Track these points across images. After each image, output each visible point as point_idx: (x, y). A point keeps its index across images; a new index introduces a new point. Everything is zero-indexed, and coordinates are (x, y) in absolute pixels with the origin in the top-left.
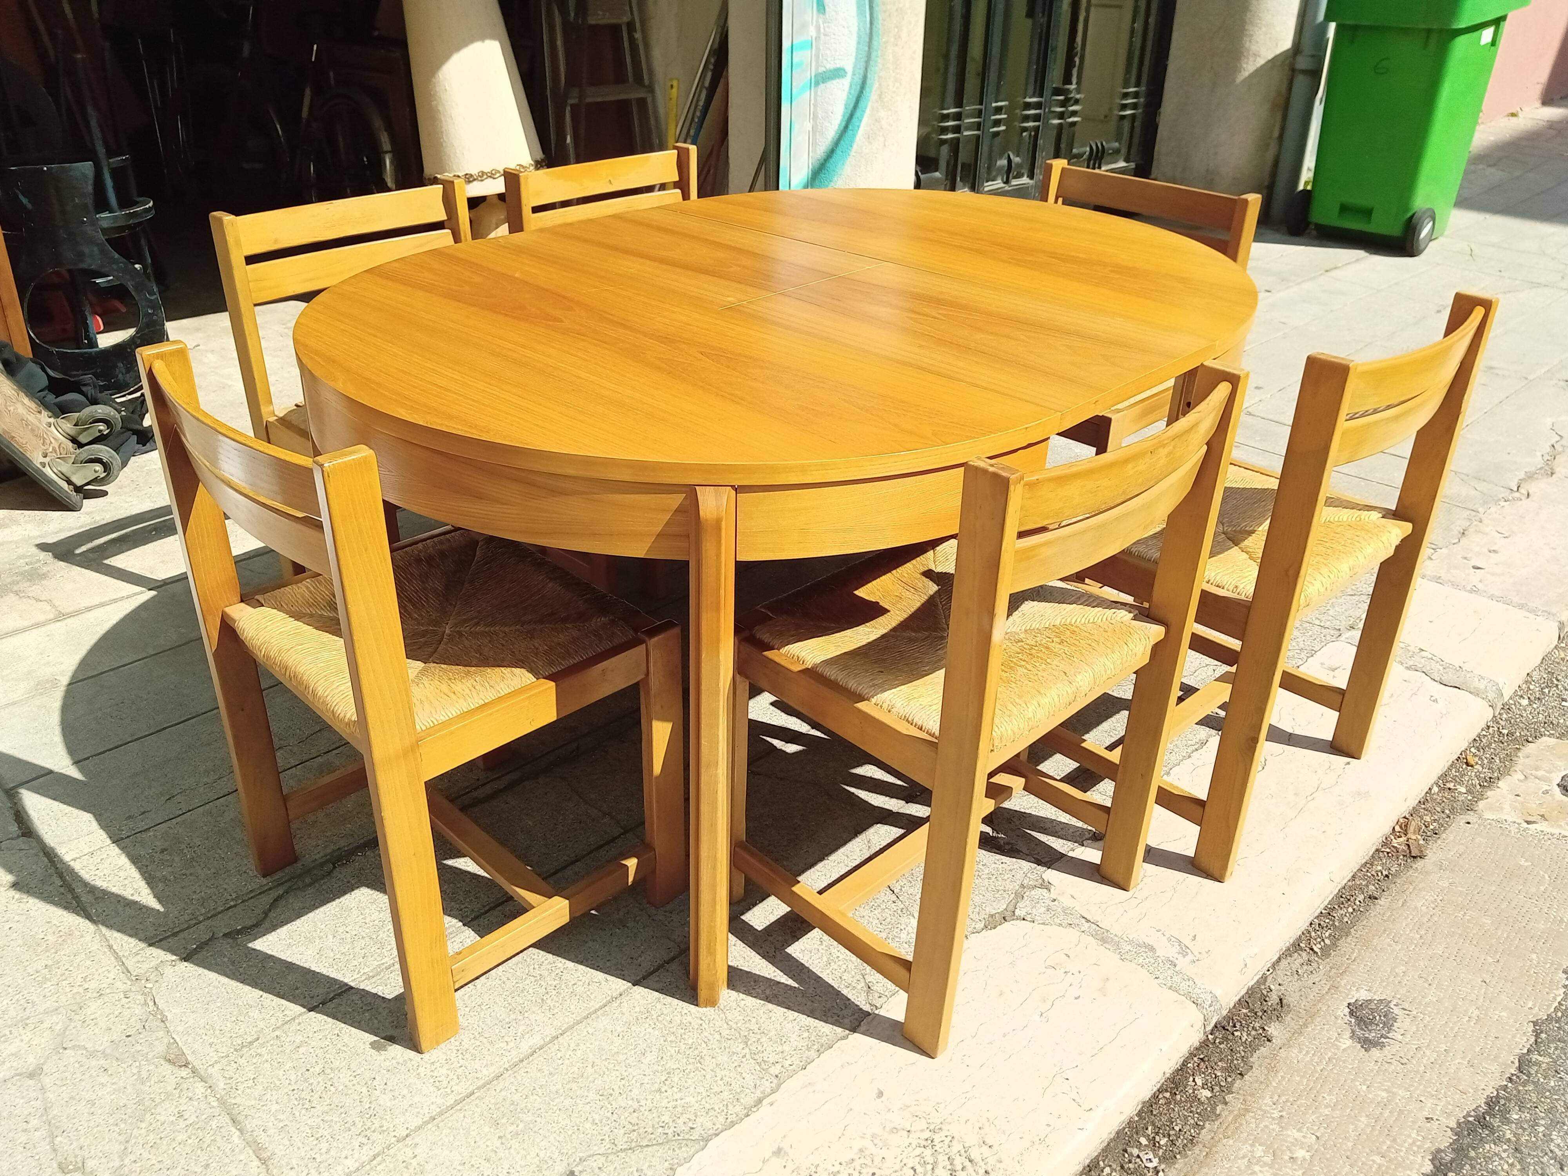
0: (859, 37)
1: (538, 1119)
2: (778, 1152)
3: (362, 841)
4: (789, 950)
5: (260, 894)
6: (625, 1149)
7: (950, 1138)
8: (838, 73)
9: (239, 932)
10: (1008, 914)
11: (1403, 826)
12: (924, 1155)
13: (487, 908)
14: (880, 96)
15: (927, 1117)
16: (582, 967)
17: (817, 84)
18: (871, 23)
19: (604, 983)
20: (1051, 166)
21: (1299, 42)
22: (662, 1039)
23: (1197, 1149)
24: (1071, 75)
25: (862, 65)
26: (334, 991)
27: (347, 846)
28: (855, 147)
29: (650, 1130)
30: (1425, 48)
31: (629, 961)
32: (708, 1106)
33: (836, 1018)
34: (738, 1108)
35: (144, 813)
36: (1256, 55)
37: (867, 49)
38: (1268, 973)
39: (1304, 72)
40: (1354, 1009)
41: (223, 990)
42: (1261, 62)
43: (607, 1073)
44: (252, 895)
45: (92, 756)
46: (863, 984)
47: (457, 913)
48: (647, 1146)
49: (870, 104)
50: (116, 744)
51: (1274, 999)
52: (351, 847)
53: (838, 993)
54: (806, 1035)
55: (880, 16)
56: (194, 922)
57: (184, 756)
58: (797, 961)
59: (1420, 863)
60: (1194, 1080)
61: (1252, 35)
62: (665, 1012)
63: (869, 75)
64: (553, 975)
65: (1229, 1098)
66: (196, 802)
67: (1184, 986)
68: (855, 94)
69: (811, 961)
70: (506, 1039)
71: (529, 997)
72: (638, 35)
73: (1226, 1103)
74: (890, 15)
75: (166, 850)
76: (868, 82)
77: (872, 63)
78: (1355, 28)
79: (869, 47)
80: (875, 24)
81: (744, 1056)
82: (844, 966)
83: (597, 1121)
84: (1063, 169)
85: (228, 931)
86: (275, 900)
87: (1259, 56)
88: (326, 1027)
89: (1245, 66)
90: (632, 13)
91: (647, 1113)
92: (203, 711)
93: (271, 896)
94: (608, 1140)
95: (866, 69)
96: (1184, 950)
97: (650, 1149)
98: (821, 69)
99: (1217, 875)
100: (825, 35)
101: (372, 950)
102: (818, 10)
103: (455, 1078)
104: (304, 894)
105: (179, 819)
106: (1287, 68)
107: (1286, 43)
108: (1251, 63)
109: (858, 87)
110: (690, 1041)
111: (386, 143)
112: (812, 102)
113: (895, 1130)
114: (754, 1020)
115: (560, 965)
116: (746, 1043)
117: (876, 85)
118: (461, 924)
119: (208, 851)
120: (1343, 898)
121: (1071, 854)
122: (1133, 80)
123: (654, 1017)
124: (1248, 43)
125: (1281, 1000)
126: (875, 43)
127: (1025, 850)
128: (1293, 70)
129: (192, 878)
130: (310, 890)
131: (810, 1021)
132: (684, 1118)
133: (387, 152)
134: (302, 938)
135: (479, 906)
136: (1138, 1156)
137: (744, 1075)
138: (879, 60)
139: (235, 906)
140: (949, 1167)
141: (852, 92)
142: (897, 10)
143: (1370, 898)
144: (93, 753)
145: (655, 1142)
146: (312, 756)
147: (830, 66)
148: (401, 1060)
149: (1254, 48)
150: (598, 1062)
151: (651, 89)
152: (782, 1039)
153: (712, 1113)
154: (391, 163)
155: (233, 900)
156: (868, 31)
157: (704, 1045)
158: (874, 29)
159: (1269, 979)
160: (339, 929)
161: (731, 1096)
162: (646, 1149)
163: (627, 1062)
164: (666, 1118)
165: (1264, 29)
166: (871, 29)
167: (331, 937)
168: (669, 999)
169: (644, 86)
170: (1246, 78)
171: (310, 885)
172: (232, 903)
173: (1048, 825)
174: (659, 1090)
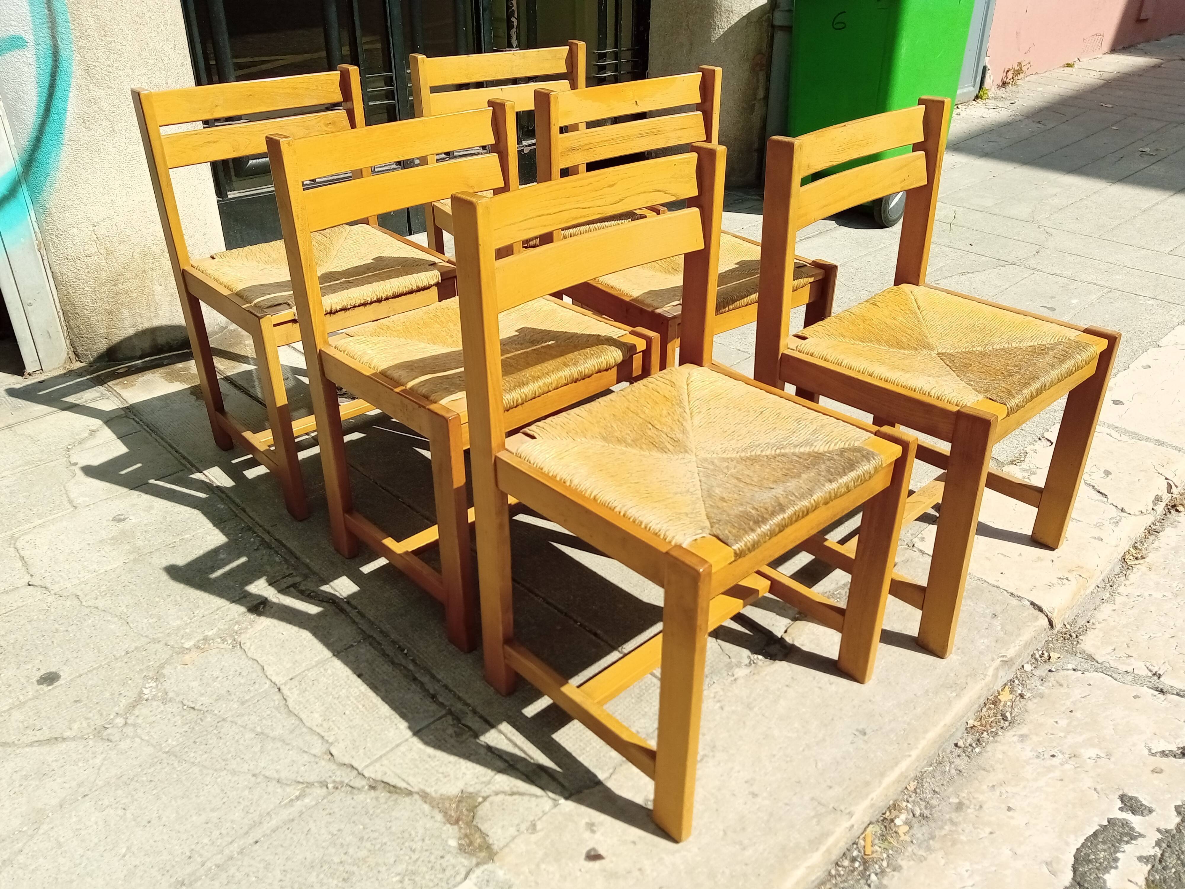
14: (87, 70)
28: (67, 135)
36: (729, 12)
39: (781, 28)
42: (735, 19)
49: (73, 81)
87: (732, 12)
89: (718, 23)
108: (725, 20)
117: (77, 57)
128: (772, 27)
138: (72, 26)
170: (720, 38)
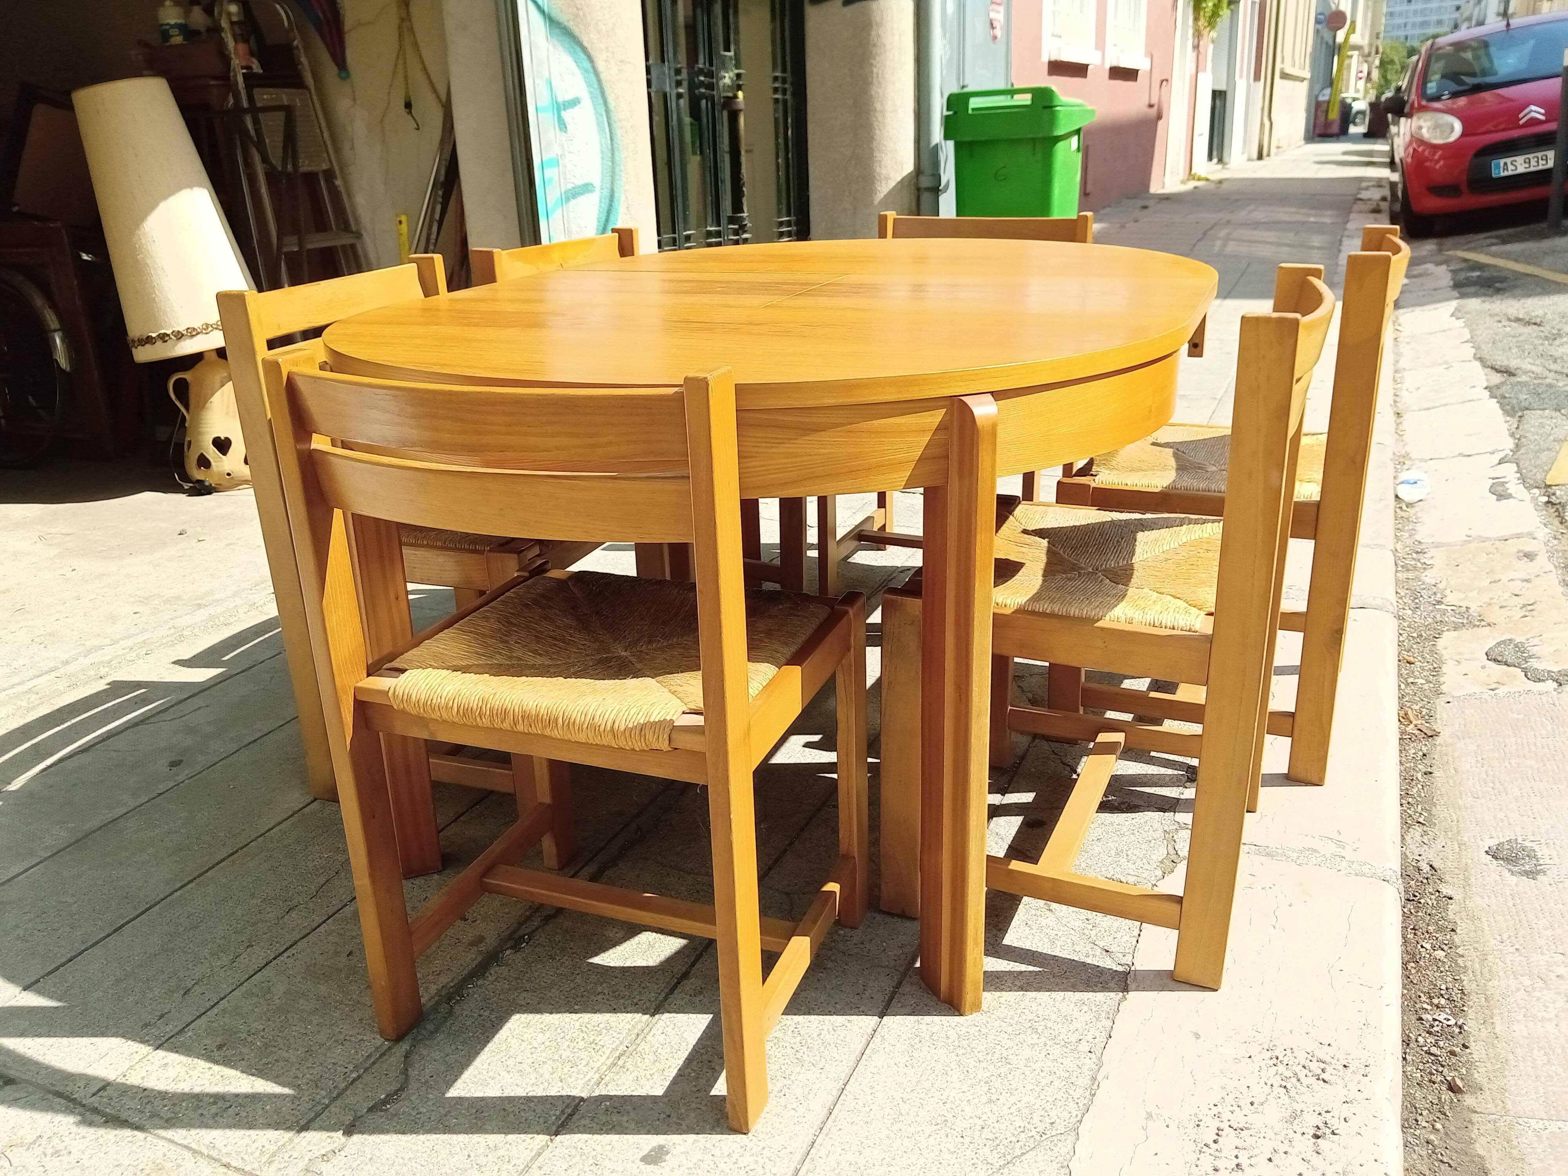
0: (602, 152)
1: (891, 1168)
2: (1149, 1116)
3: (465, 972)
4: (1005, 942)
5: (381, 1056)
6: (1005, 1165)
7: (1289, 1052)
8: (586, 188)
9: (384, 1102)
10: (1174, 857)
11: (1404, 719)
12: (1280, 1072)
13: (663, 995)
14: (628, 208)
15: (1255, 1040)
16: (813, 1017)
17: (568, 200)
18: (612, 139)
19: (849, 1025)
20: (886, 216)
21: (919, 164)
22: (953, 1054)
23: (1474, 997)
24: (742, 204)
25: (608, 180)
26: (553, 1124)
27: (452, 981)
29: (1014, 1139)
30: (1034, 154)
31: (857, 997)
32: (1051, 1099)
33: (1100, 985)
34: (1080, 1091)
35: (162, 1016)
36: (887, 178)
37: (610, 164)
38: (1404, 849)
39: (928, 189)
40: (1494, 854)
41: (414, 1165)
42: (892, 184)
43: (924, 1103)
44: (372, 1060)
45: (43, 977)
46: (1099, 950)
47: (633, 1008)
48: (1023, 1154)
49: (620, 216)
50: (69, 956)
51: (1426, 868)
52: (456, 981)
53: (1084, 964)
54: (1085, 1008)
55: (618, 133)
56: (319, 1108)
57: (171, 946)
58: (1022, 949)
59: (1439, 740)
60: (1422, 947)
61: (880, 161)
62: (935, 1030)
63: (616, 189)
64: (789, 1033)
65: (1460, 951)
66: (225, 988)
67: (1366, 869)
68: (605, 207)
69: (1034, 946)
70: (790, 1106)
71: (781, 1061)
72: (338, 182)
73: (1462, 956)
74: (626, 132)
75: (225, 1045)
76: (616, 195)
77: (617, 177)
78: (971, 144)
79: (613, 162)
80: (615, 139)
81: (1045, 1045)
82: (1069, 941)
83: (953, 1150)
84: (895, 219)
85: (371, 1104)
86: (406, 1057)
87: (890, 179)
88: (574, 1161)
89: (879, 188)
90: (330, 161)
91: (996, 1125)
92: (161, 896)
93: (398, 1054)
94: (979, 1163)
95: (612, 183)
96: (1340, 844)
97: (1027, 1156)
98: (570, 186)
99: (1315, 781)
100: (570, 152)
101: (565, 1070)
102: (561, 129)
103: (767, 1161)
104: (435, 1042)
105: (215, 1010)
106: (913, 188)
107: (908, 166)
108: (884, 185)
109: (608, 201)
110: (983, 1048)
111: (51, 320)
112: (565, 218)
113: (1237, 1060)
114: (1026, 1011)
115: (788, 1023)
116: (1036, 1032)
117: (623, 198)
118: (648, 1016)
119: (280, 1032)
120: (1407, 779)
121: (1182, 797)
122: (784, 211)
123: (927, 1037)
124: (878, 169)
125: (1431, 866)
126: (617, 158)
127: (1142, 803)
128: (918, 189)
129: (282, 1064)
130: (440, 1037)
131: (1078, 995)
132: (1036, 1117)
133: (55, 331)
134: (470, 1085)
135: (653, 994)
136: (1435, 1020)
137: (1060, 1060)
138: (623, 174)
139: (359, 1077)
140: (1310, 1074)
141: (603, 205)
142: (632, 127)
143: (1425, 774)
144: (42, 973)
145: (1028, 1149)
146: (337, 908)
147: (579, 182)
148: (691, 1165)
149: (884, 172)
150: (906, 1096)
151: (359, 235)
152: (1068, 1020)
153: (1059, 1104)
154: (62, 341)
155: (352, 1072)
156: (610, 147)
157: (999, 1047)
158: (615, 145)
159: (1408, 853)
160: (508, 1063)
161: (1064, 1083)
162: (1023, 1158)
163: (936, 1086)
164: (1019, 1122)
165: (889, 155)
166: (612, 145)
167: (504, 1074)
168: (928, 1019)
169: (352, 232)
170: (881, 200)
171: (436, 1030)
172: (354, 1075)
173: (1145, 780)
174: (990, 1101)
